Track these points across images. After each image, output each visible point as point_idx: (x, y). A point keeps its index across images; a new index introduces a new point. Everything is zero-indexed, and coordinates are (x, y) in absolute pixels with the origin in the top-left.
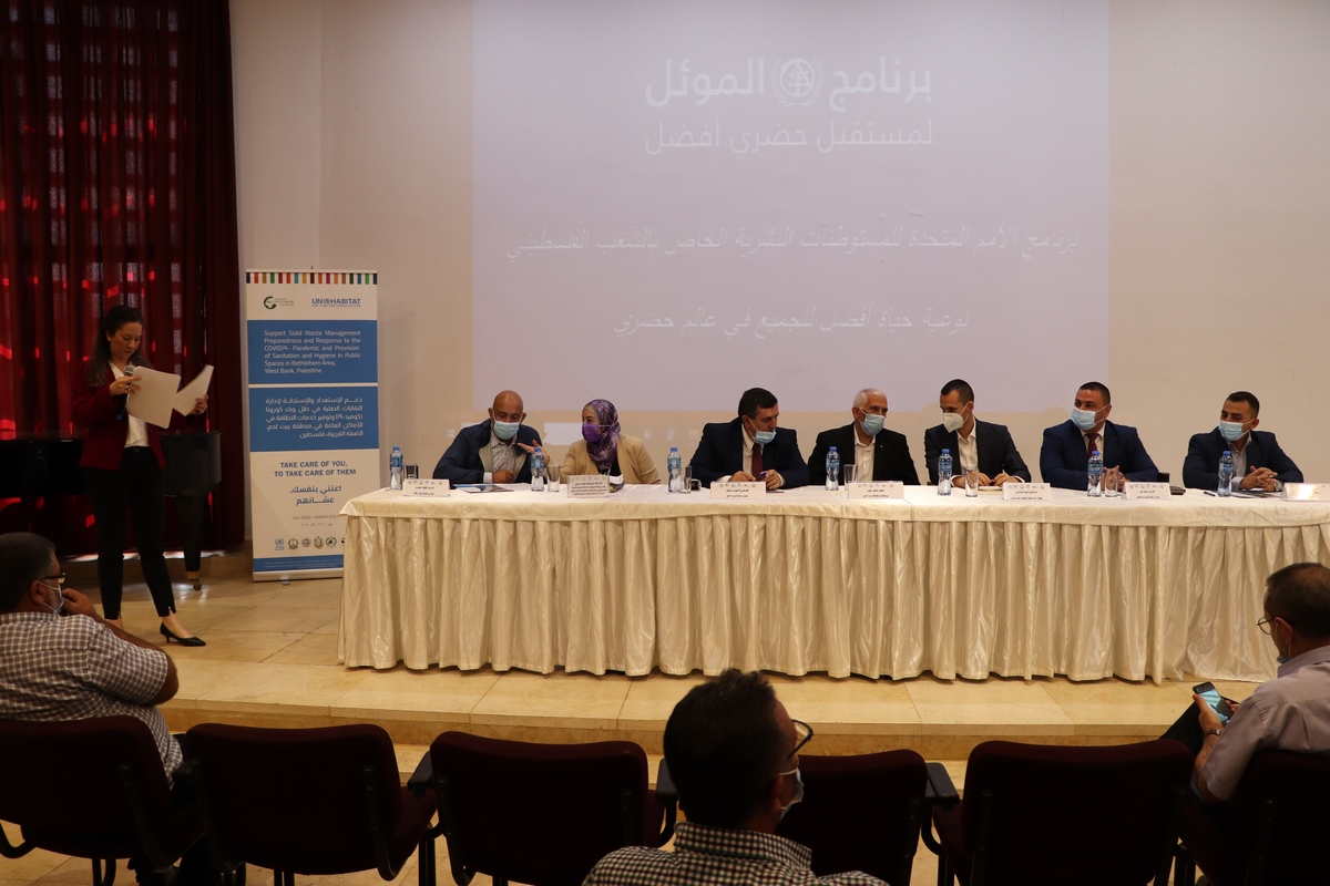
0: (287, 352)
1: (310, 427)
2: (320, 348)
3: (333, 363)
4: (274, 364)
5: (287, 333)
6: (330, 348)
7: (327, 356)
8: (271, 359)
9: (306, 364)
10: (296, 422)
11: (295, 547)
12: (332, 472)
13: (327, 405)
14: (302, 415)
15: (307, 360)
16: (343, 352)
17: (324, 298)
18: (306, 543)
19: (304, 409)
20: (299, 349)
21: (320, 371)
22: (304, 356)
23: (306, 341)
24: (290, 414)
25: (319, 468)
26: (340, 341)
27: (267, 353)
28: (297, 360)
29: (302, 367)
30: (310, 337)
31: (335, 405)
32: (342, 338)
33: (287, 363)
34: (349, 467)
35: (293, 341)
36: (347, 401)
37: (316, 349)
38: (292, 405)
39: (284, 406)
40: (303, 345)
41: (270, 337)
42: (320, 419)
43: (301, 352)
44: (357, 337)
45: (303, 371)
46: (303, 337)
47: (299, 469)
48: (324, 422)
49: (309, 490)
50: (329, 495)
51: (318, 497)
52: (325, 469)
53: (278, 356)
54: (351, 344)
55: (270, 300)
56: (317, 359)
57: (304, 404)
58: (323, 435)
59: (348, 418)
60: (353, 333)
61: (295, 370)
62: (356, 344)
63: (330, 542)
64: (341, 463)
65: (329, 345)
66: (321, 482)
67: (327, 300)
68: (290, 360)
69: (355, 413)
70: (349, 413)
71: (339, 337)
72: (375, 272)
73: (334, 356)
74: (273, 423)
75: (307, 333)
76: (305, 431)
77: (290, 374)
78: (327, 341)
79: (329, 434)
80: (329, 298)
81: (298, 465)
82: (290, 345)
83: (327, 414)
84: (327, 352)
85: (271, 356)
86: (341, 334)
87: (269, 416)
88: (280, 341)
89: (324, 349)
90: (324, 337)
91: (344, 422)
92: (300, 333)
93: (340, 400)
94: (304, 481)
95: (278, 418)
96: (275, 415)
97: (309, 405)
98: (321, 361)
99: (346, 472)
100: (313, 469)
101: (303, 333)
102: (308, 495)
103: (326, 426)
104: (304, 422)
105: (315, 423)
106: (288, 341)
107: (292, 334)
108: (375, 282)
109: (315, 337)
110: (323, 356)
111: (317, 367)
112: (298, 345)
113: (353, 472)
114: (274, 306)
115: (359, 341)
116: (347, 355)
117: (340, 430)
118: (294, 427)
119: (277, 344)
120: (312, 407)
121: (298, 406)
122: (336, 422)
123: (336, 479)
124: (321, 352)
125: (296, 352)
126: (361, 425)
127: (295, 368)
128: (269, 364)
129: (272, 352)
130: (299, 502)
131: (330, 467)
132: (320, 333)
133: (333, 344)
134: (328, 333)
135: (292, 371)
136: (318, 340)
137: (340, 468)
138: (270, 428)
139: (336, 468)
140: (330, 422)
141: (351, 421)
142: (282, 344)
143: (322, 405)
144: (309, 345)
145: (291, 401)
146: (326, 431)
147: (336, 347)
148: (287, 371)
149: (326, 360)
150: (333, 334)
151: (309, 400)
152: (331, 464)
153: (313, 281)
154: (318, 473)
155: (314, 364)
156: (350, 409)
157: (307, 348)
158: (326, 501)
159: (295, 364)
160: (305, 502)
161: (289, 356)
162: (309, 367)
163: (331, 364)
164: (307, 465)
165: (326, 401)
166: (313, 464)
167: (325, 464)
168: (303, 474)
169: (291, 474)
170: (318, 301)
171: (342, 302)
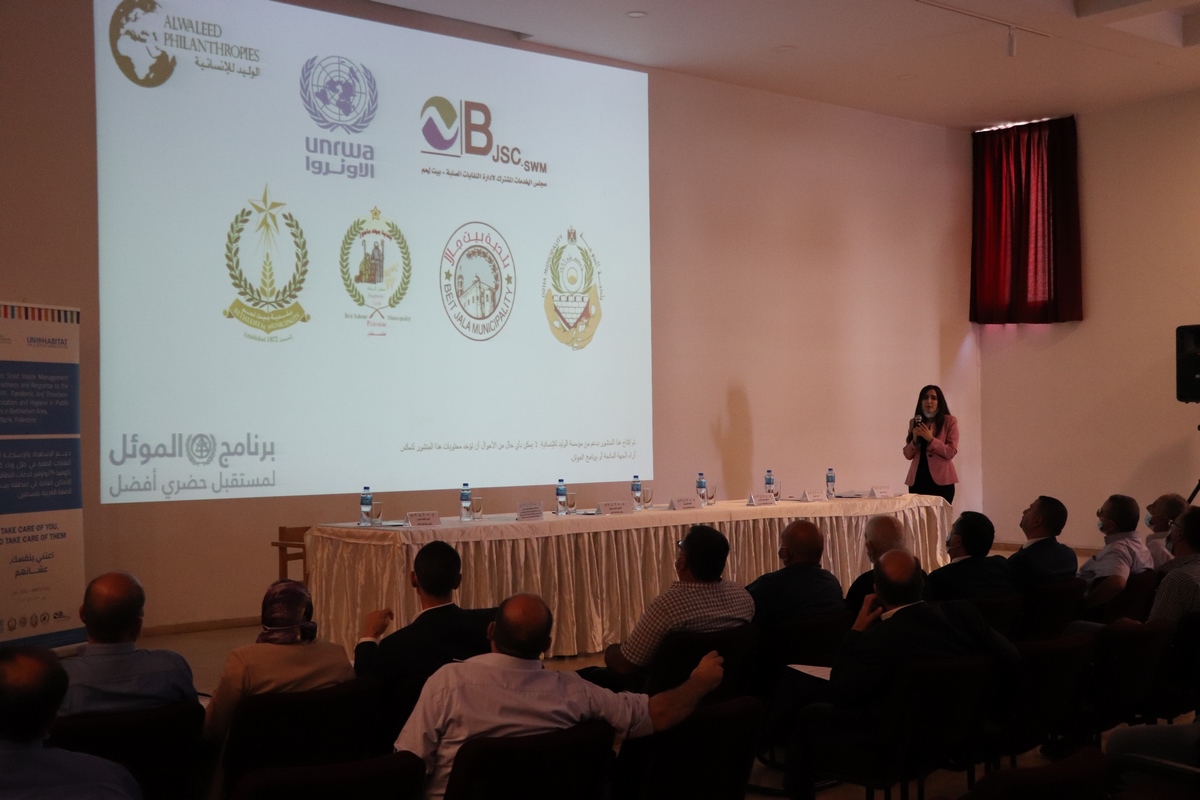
0: (6, 398)
1: (26, 485)
2: (35, 394)
3: (46, 412)
5: (6, 376)
6: (42, 395)
7: (41, 403)
9: (24, 412)
10: (15, 480)
11: (12, 629)
12: (44, 537)
13: (42, 459)
14: (20, 471)
15: (24, 407)
16: (54, 399)
17: (37, 336)
18: (23, 622)
19: (22, 465)
20: (16, 394)
21: (34, 420)
22: (21, 403)
23: (23, 386)
24: (9, 471)
25: (35, 533)
26: (51, 387)
28: (14, 407)
29: (20, 416)
30: (26, 381)
31: (47, 459)
32: (53, 383)
33: (6, 411)
34: (61, 530)
35: (11, 385)
36: (58, 455)
37: (31, 394)
38: (11, 460)
39: (4, 461)
40: (20, 390)
42: (36, 475)
43: (19, 399)
44: (64, 382)
45: (21, 421)
46: (21, 381)
47: (17, 534)
48: (39, 479)
49: (27, 559)
50: (44, 563)
51: (34, 567)
52: (40, 533)
54: (60, 390)
56: (32, 407)
57: (22, 459)
58: (37, 494)
59: (59, 474)
60: (62, 378)
61: (14, 420)
62: (63, 391)
63: (44, 619)
64: (52, 526)
65: (41, 391)
66: (36, 549)
67: (39, 339)
68: (8, 407)
69: (64, 468)
70: (60, 468)
71: (49, 382)
72: (79, 310)
73: (46, 403)
75: (24, 376)
76: (22, 490)
77: (9, 423)
78: (40, 386)
79: (44, 494)
80: (41, 337)
81: (17, 530)
82: (8, 390)
83: (41, 470)
84: (40, 399)
86: (52, 378)
89: (38, 394)
90: (37, 381)
91: (55, 479)
92: (16, 377)
93: (52, 454)
94: (23, 549)
97: (26, 460)
98: (36, 408)
99: (56, 536)
100: (30, 534)
101: (20, 377)
102: (24, 565)
103: (42, 484)
104: (22, 480)
105: (31, 481)
106: (6, 385)
107: (10, 377)
109: (30, 381)
110: (37, 403)
111: (33, 416)
112: (16, 390)
113: (64, 535)
115: (65, 387)
116: (57, 402)
117: (52, 488)
118: (16, 486)
120: (29, 462)
121: (16, 461)
122: (48, 479)
123: (50, 545)
124: (35, 399)
125: (14, 398)
126: (68, 482)
127: (13, 416)
130: (18, 574)
131: (45, 531)
132: (34, 377)
133: (46, 390)
134: (41, 377)
135: (10, 420)
136: (34, 385)
137: (54, 532)
139: (49, 532)
140: (44, 479)
141: (63, 477)
143: (37, 460)
144: (25, 390)
145: (10, 456)
146: (40, 489)
147: (49, 394)
148: (6, 420)
149: (41, 407)
150: (45, 378)
151: (26, 455)
152: (45, 527)
153: (27, 317)
154: (34, 538)
155: (30, 412)
156: (61, 464)
157: (23, 394)
158: (41, 571)
159: (12, 411)
160: (23, 574)
161: (8, 403)
162: (25, 416)
163: (44, 412)
164: (25, 530)
165: (41, 455)
166: (30, 528)
167: (40, 527)
168: (21, 540)
169: (11, 541)
170: (32, 340)
171: (52, 342)
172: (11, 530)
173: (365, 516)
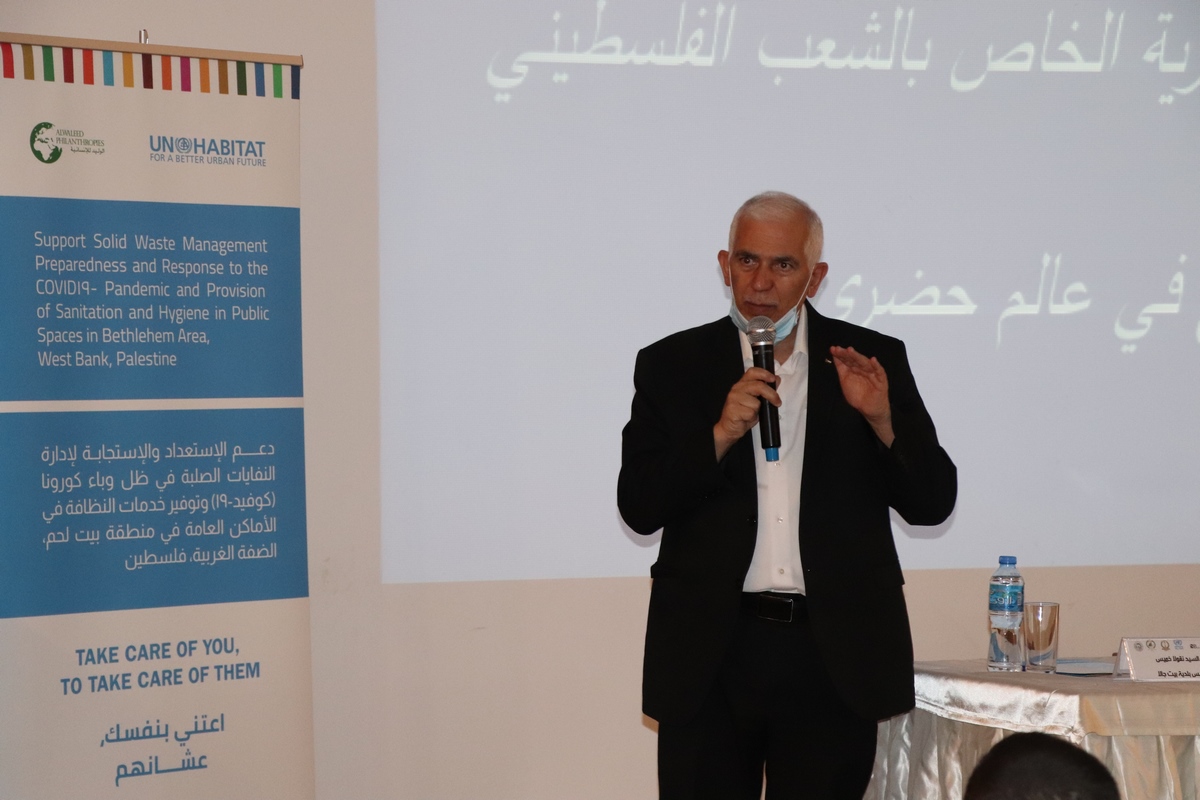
0: (90, 301)
1: (148, 534)
2: (172, 291)
4: (59, 337)
5: (90, 242)
6: (194, 291)
7: (190, 314)
8: (54, 323)
9: (140, 337)
10: (117, 519)
12: (199, 674)
13: (192, 464)
14: (130, 496)
15: (142, 325)
16: (227, 303)
17: (177, 135)
19: (137, 480)
20: (120, 291)
21: (172, 360)
22: (134, 314)
23: (138, 268)
24: (100, 495)
25: (174, 662)
26: (219, 269)
27: (43, 300)
28: (116, 325)
29: (131, 347)
30: (147, 256)
31: (206, 465)
32: (225, 260)
33: (92, 336)
34: (246, 656)
35: (105, 266)
36: (238, 452)
37: (163, 291)
38: (105, 468)
39: (87, 469)
40: (129, 278)
41: (49, 253)
43: (128, 302)
44: (259, 258)
45: (135, 360)
46: (131, 255)
47: (122, 666)
48: (184, 518)
49: (147, 734)
50: (198, 745)
51: (169, 753)
52: (186, 664)
53: (68, 314)
54: (245, 280)
55: (45, 133)
56: (160, 324)
57: (135, 464)
58: (180, 558)
59: (241, 505)
60: (250, 247)
61: (112, 359)
62: (257, 281)
64: (224, 645)
65: (191, 280)
66: (176, 706)
68: (97, 325)
69: (257, 489)
70: (242, 490)
71: (213, 257)
72: (296, 60)
73: (204, 314)
74: (60, 524)
75: (142, 242)
76: (136, 547)
77: (97, 368)
78: (188, 269)
79: (200, 557)
80: (190, 136)
81: (121, 655)
82: (98, 279)
83: (190, 492)
84: (189, 303)
85: (53, 312)
86: (222, 247)
87: (49, 500)
88: (71, 266)
89: (182, 292)
90: (179, 255)
91: (232, 516)
92: (120, 243)
93: (222, 450)
94: (139, 706)
95: (75, 510)
96: (65, 498)
97: (149, 467)
98: (175, 328)
99: (234, 672)
100: (157, 665)
101: (131, 242)
102: (141, 751)
103: (191, 531)
104: (136, 520)
105: (162, 522)
106: (91, 265)
107: (101, 244)
108: (296, 94)
109: (160, 255)
110: (179, 315)
111: (165, 348)
112: (119, 279)
113: (254, 670)
114: (56, 154)
115: (263, 270)
116: (236, 312)
117: (221, 541)
118: (115, 535)
119: (66, 275)
120: (156, 471)
121: (121, 470)
122: (211, 518)
123: (215, 695)
124: (174, 302)
125: (112, 301)
126: (272, 526)
127: (111, 349)
128: (48, 338)
129: (54, 299)
130: (122, 773)
131: (200, 658)
132: (171, 244)
133: (203, 279)
134: (190, 244)
135: (104, 360)
136: (169, 266)
137: (225, 659)
138: (50, 540)
139: (214, 660)
140: (198, 519)
141: (252, 513)
142: (78, 276)
143: (179, 466)
144: (146, 278)
145: (102, 455)
146: (187, 544)
147: (212, 289)
148: (89, 361)
149: (189, 326)
150: (201, 247)
151: (149, 452)
152: (200, 647)
153: (148, 83)
154: (171, 677)
155: (158, 337)
156: (245, 477)
157: (140, 290)
158: (187, 766)
159: (110, 336)
160: (136, 773)
161: (95, 313)
162: (147, 348)
163: (203, 338)
164: (143, 654)
165: (189, 453)
166: (159, 650)
167: (187, 648)
168: (134, 680)
169: (103, 684)
170: (162, 145)
171: (224, 149)
172: (107, 655)
173: (1001, 641)
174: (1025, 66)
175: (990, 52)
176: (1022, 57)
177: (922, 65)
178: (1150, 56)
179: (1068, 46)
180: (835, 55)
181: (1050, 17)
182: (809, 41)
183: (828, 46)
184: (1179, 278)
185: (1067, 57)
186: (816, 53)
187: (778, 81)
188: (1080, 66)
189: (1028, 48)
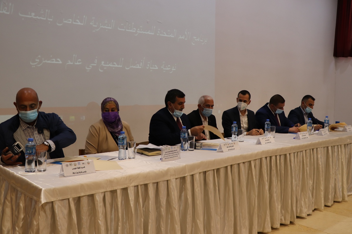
174: (70, 22)
175: (64, 19)
176: (70, 21)
177: (52, 20)
178: (91, 24)
179: (78, 21)
180: (34, 16)
181: (74, 15)
182: (29, 13)
183: (33, 14)
184: (96, 60)
185: (77, 22)
186: (30, 15)
187: (23, 19)
188: (79, 24)
189: (71, 20)
